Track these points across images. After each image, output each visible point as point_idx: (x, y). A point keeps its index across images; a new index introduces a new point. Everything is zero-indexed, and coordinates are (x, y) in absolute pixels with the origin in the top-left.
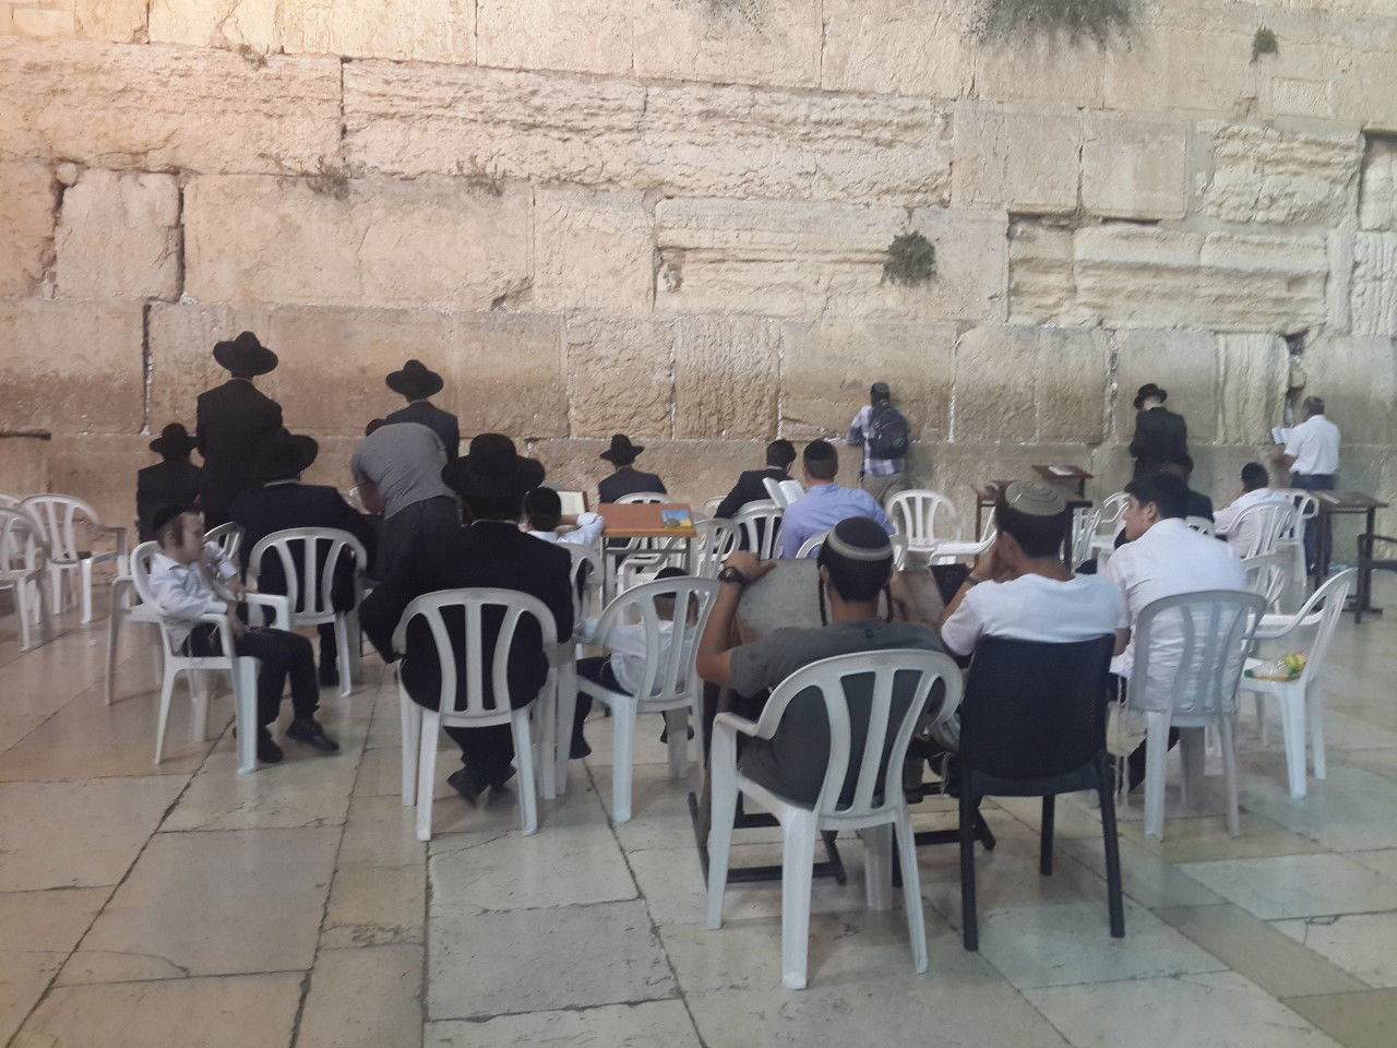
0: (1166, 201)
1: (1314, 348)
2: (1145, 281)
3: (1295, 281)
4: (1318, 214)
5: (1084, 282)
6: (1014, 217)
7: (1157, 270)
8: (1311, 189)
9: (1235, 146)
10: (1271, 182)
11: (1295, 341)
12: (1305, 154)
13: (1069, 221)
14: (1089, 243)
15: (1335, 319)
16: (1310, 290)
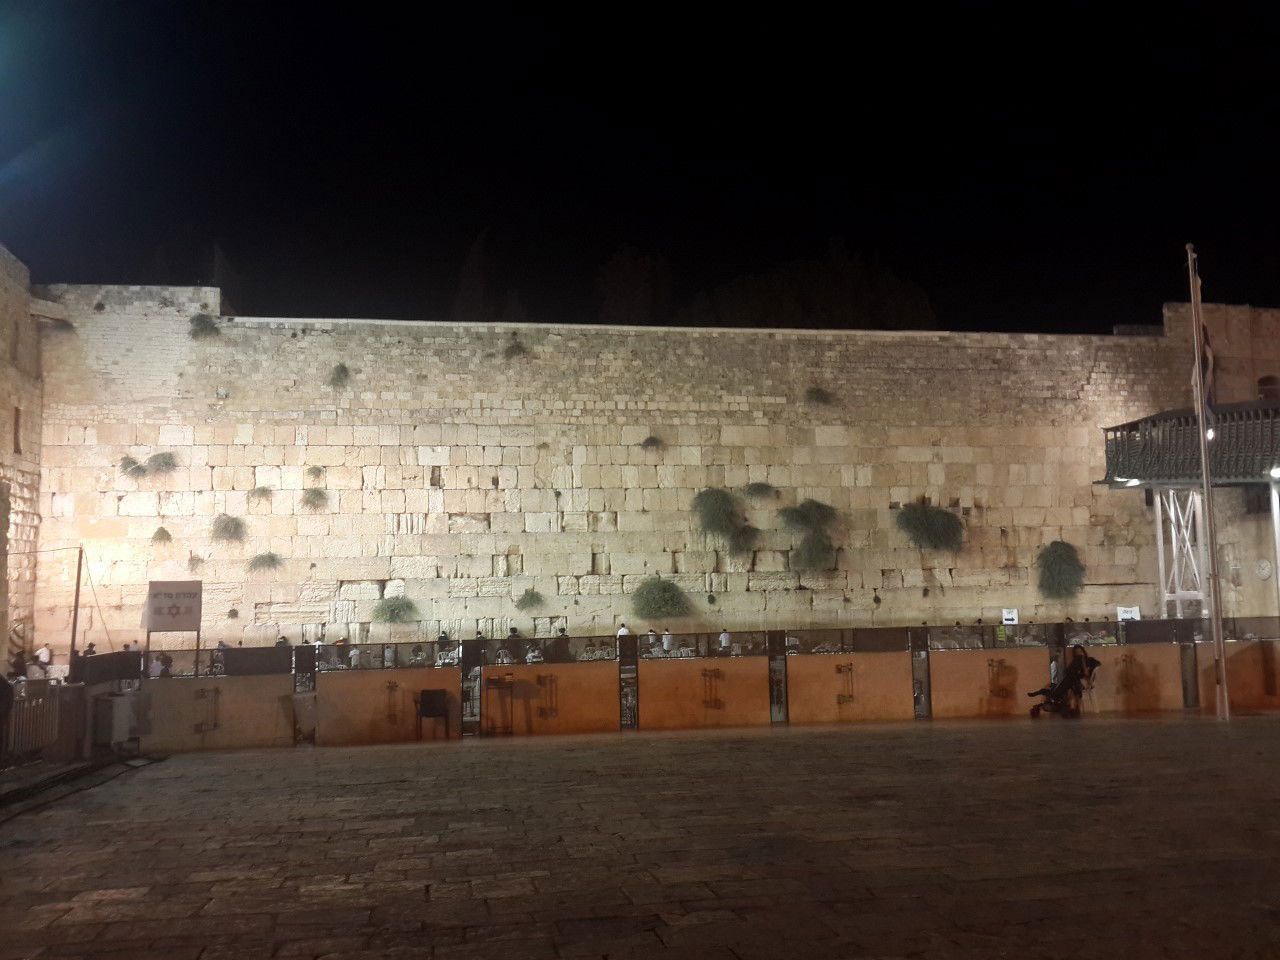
0: (291, 598)
1: (328, 626)
2: (286, 615)
3: (322, 613)
4: (328, 598)
5: (273, 615)
6: (256, 605)
7: (290, 612)
8: (325, 594)
9: (307, 587)
10: (316, 593)
11: (324, 625)
12: (324, 587)
13: (270, 604)
14: (274, 608)
15: (332, 620)
16: (326, 614)
